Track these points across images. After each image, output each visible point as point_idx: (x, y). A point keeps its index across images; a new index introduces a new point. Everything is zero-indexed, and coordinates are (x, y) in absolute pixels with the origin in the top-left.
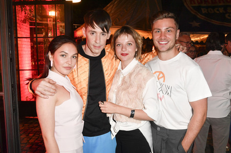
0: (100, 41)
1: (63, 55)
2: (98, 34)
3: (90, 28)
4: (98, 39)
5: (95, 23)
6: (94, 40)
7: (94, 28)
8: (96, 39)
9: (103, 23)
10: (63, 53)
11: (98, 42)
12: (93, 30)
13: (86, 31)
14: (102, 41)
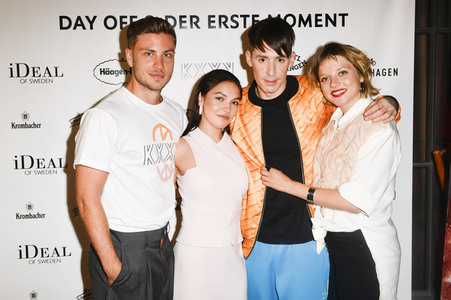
0: (275, 72)
1: (219, 98)
2: (272, 61)
3: (257, 52)
4: (272, 68)
5: (265, 43)
6: (265, 70)
7: (264, 51)
8: (268, 70)
9: (278, 41)
10: (220, 95)
11: (271, 73)
12: (263, 54)
13: (251, 57)
14: (278, 70)
